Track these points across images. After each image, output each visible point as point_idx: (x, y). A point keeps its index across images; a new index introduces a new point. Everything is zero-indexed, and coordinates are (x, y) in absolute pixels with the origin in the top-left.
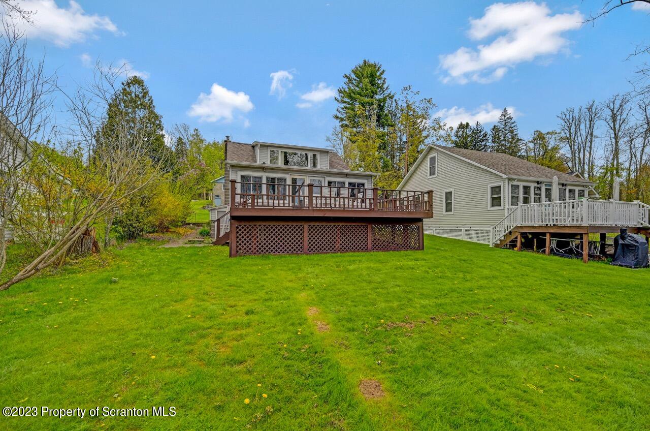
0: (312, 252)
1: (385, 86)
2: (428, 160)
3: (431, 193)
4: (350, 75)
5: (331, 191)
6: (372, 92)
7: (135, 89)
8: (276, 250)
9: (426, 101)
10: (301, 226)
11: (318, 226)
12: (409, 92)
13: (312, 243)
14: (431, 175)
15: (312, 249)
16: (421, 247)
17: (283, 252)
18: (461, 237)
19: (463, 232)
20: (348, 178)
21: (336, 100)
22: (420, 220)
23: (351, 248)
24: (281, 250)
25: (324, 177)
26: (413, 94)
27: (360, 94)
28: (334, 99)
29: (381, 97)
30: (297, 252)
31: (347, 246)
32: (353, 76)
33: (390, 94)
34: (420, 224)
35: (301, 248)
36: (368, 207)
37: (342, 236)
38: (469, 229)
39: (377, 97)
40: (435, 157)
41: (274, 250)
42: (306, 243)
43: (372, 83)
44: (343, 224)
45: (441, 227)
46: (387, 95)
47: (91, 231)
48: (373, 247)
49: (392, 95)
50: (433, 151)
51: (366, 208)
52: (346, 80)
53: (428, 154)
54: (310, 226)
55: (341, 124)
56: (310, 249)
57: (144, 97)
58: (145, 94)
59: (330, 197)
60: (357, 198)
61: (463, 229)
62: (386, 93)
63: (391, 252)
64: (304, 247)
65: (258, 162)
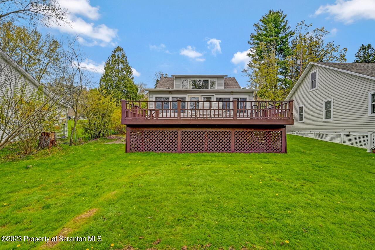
0: (184, 151)
1: (287, 27)
2: (310, 77)
3: (291, 103)
4: (258, 24)
5: (218, 105)
6: (276, 32)
7: (119, 53)
8: (158, 149)
9: (319, 30)
10: (176, 131)
11: (189, 131)
12: (303, 27)
13: (184, 144)
14: (312, 88)
15: (184, 149)
16: (283, 150)
17: (162, 151)
18: (341, 141)
19: (342, 137)
20: (232, 94)
21: (249, 43)
22: (283, 126)
23: (216, 149)
24: (161, 149)
25: (214, 95)
26: (306, 27)
27: (265, 35)
28: (248, 43)
29: (284, 35)
30: (173, 151)
31: (213, 148)
32: (261, 24)
33: (291, 32)
34: (283, 130)
35: (176, 148)
36: (249, 116)
37: (209, 140)
38: (348, 134)
39: (280, 35)
40: (316, 73)
41: (152, 149)
42: (179, 144)
43: (276, 26)
44: (210, 130)
45: (322, 132)
46: (288, 33)
47: (50, 134)
48: (236, 149)
49: (293, 32)
50: (314, 68)
51: (247, 117)
52: (256, 28)
53: (309, 70)
54: (183, 131)
55: (252, 59)
56: (183, 149)
57: (122, 57)
58: (123, 56)
59: (218, 109)
60: (230, 110)
61: (341, 134)
62: (288, 32)
63: (252, 154)
64: (178, 148)
65: (174, 88)
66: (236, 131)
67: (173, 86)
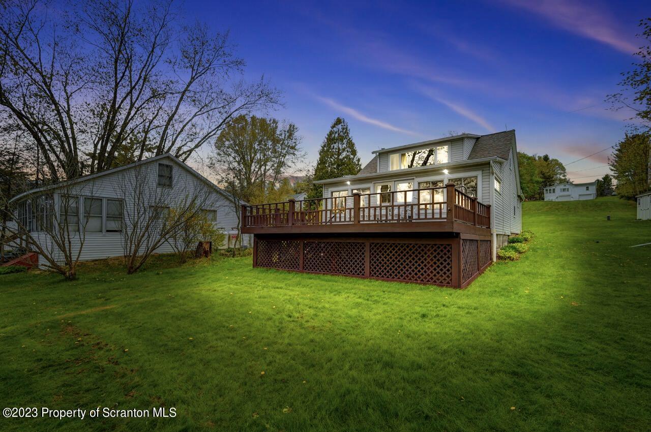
7: (339, 127)
11: (313, 242)
13: (307, 260)
15: (307, 268)
16: (453, 281)
17: (285, 268)
24: (283, 266)
30: (295, 269)
31: (340, 268)
35: (298, 265)
37: (336, 256)
42: (301, 261)
44: (337, 241)
47: (203, 243)
48: (371, 272)
65: (378, 171)
66: (373, 243)
67: (376, 170)
